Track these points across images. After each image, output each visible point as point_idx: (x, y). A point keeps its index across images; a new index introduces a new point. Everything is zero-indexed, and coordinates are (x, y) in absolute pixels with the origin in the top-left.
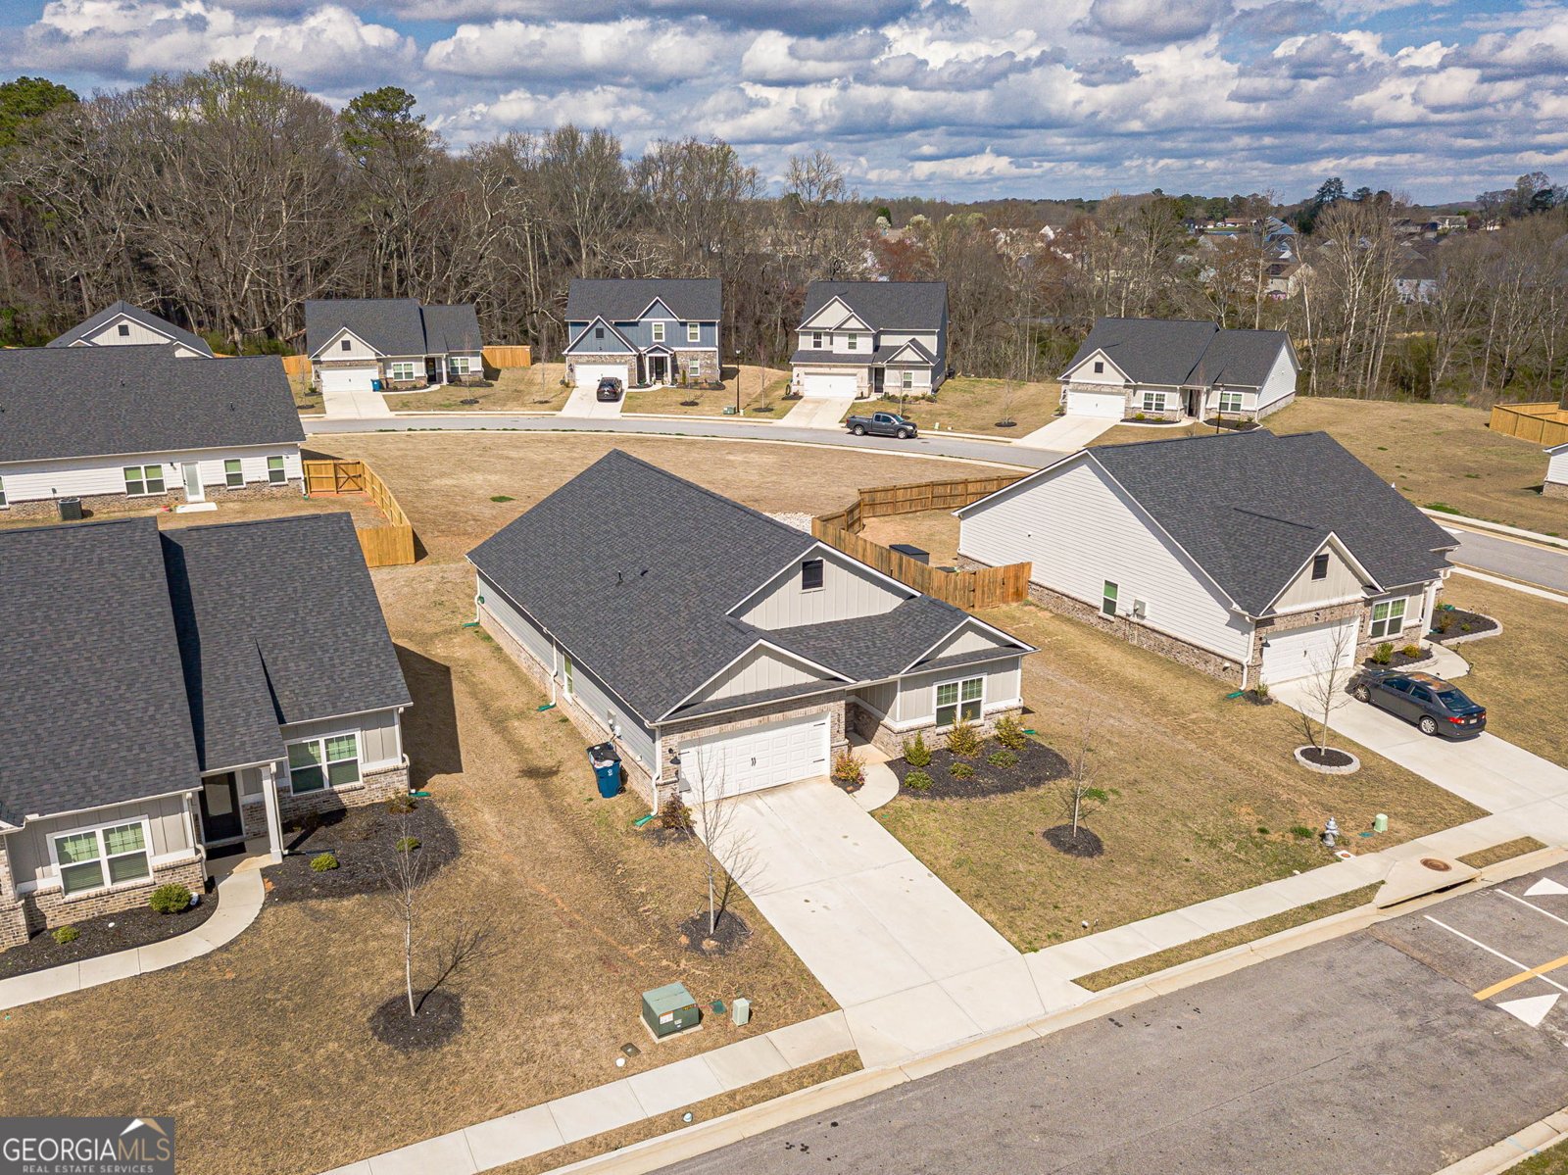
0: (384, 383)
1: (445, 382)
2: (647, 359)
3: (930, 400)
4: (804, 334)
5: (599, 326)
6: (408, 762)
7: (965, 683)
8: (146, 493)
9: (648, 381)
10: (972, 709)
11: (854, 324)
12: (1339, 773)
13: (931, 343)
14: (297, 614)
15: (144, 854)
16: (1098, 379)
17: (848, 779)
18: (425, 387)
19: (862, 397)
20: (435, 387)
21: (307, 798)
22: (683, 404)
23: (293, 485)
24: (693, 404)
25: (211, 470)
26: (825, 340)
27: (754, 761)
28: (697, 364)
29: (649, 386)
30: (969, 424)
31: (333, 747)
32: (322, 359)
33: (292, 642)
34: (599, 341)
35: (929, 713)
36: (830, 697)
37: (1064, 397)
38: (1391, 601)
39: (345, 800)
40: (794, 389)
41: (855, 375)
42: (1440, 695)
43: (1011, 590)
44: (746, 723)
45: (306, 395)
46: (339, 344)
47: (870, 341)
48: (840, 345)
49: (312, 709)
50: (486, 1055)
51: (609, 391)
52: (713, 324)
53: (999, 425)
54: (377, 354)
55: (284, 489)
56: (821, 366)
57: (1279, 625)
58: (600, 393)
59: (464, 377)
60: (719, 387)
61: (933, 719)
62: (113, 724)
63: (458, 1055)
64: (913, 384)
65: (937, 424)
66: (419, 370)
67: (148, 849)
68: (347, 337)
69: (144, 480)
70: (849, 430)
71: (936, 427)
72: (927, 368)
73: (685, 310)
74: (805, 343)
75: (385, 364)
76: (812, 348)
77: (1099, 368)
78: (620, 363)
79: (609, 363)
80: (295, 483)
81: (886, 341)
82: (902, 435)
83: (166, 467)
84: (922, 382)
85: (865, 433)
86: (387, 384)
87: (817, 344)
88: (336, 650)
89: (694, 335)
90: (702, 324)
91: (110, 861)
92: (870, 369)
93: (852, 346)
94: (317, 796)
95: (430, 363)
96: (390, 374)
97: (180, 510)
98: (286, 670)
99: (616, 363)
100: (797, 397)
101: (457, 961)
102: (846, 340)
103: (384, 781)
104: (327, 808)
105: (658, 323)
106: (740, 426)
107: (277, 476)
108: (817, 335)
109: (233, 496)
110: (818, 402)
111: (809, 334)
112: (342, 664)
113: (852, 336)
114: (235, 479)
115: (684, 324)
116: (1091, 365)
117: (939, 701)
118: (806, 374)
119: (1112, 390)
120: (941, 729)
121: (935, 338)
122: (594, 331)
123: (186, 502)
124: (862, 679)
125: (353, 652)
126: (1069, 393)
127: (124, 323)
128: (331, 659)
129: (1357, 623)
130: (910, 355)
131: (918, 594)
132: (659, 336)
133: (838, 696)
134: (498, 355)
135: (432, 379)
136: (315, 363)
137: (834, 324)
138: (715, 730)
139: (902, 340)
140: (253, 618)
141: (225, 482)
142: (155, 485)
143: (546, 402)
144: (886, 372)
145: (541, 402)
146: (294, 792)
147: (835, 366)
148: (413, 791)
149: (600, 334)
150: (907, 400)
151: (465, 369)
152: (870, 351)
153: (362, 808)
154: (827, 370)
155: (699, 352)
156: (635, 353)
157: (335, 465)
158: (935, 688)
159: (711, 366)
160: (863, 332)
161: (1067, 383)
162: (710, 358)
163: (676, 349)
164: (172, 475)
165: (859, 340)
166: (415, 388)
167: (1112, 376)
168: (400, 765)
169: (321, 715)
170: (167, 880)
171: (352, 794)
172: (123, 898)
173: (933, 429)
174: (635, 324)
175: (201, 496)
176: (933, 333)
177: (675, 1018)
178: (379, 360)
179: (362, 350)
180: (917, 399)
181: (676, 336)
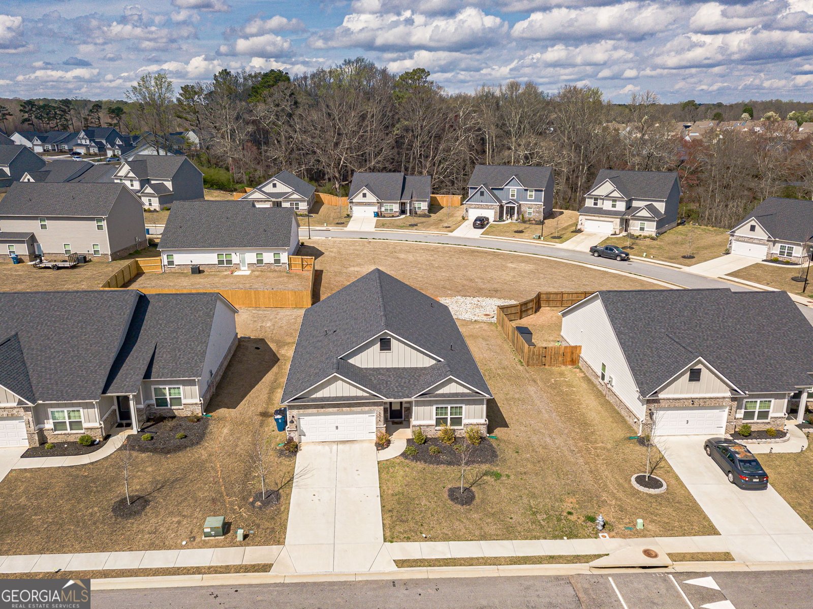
0: (380, 213)
1: (408, 214)
2: (505, 208)
3: (653, 239)
4: (589, 198)
5: (482, 190)
6: (202, 402)
7: (451, 407)
8: (225, 265)
9: (504, 218)
10: (457, 421)
11: (616, 194)
12: (649, 492)
13: (661, 207)
14: (177, 334)
15: (81, 422)
16: (752, 235)
17: (383, 444)
18: (398, 216)
19: (615, 234)
20: (403, 216)
21: (161, 410)
22: (516, 232)
23: (283, 266)
24: (521, 232)
25: (251, 257)
26: (599, 202)
27: (337, 428)
28: (531, 211)
29: (504, 221)
30: (666, 255)
31: (172, 391)
32: (354, 201)
33: (169, 346)
34: (482, 197)
35: (431, 419)
36: (375, 404)
37: (731, 243)
38: (759, 401)
39: (176, 413)
40: (579, 227)
41: (612, 222)
42: (741, 461)
43: (569, 359)
44: (331, 410)
45: (345, 217)
46: (361, 194)
47: (624, 204)
48: (607, 205)
49: (163, 375)
50: (142, 527)
51: (481, 223)
52: (542, 191)
53: (684, 257)
54: (377, 200)
55: (280, 267)
56: (595, 216)
57: (663, 404)
58: (474, 224)
59: (419, 212)
60: (542, 223)
61: (434, 422)
62: (82, 371)
63: (133, 523)
64: (645, 229)
65: (645, 254)
66: (396, 208)
67: (83, 420)
68: (365, 191)
69: (225, 259)
70: (591, 253)
71: (644, 255)
72: (654, 221)
73: (528, 184)
74: (589, 203)
75: (381, 205)
76: (593, 206)
77: (753, 228)
78: (491, 209)
79: (485, 209)
80: (285, 265)
81: (635, 204)
82: (619, 259)
83: (233, 254)
84: (651, 229)
85: (599, 256)
86: (381, 214)
87: (596, 204)
88: (184, 351)
89: (531, 196)
90: (536, 190)
91: (69, 422)
92: (621, 219)
93: (614, 206)
94: (164, 409)
95: (403, 205)
96: (383, 209)
97: (236, 273)
98: (162, 357)
99: (488, 209)
100: (580, 231)
101: (162, 487)
102: (611, 203)
103: (192, 408)
104: (169, 415)
105: (513, 189)
106: (536, 246)
107: (277, 261)
108: (596, 199)
109: (259, 269)
110: (590, 235)
111: (591, 198)
112: (183, 358)
113: (614, 201)
114: (260, 261)
115: (526, 190)
116: (748, 226)
117: (437, 414)
118: (586, 219)
119: (760, 242)
120: (437, 428)
121: (664, 204)
122: (479, 192)
123: (240, 270)
124: (391, 398)
125: (190, 353)
126: (733, 242)
127: (275, 182)
128: (180, 355)
129: (727, 410)
130: (645, 213)
131: (442, 360)
132: (513, 195)
133: (379, 404)
134: (445, 200)
135: (403, 212)
136: (350, 202)
137: (605, 194)
138: (315, 411)
139: (641, 204)
140: (160, 334)
141: (256, 262)
142: (229, 262)
143: (449, 227)
144: (631, 221)
145: (446, 227)
146: (157, 406)
147: (601, 217)
148: (205, 414)
149: (482, 194)
150: (640, 237)
151: (419, 208)
152: (624, 209)
153: (182, 418)
154: (597, 218)
155: (533, 205)
156: (498, 204)
157: (302, 259)
158: (434, 407)
159: (539, 212)
160: (621, 199)
161: (733, 236)
162: (538, 208)
163: (521, 202)
164: (235, 259)
165: (618, 203)
166: (393, 216)
167: (761, 233)
168: (198, 402)
169: (165, 378)
170: (89, 433)
171: (180, 411)
172: (73, 436)
173: (642, 256)
174: (502, 189)
175: (246, 268)
176: (663, 201)
177: (211, 531)
178: (378, 203)
179: (371, 198)
180: (645, 237)
181: (522, 195)
